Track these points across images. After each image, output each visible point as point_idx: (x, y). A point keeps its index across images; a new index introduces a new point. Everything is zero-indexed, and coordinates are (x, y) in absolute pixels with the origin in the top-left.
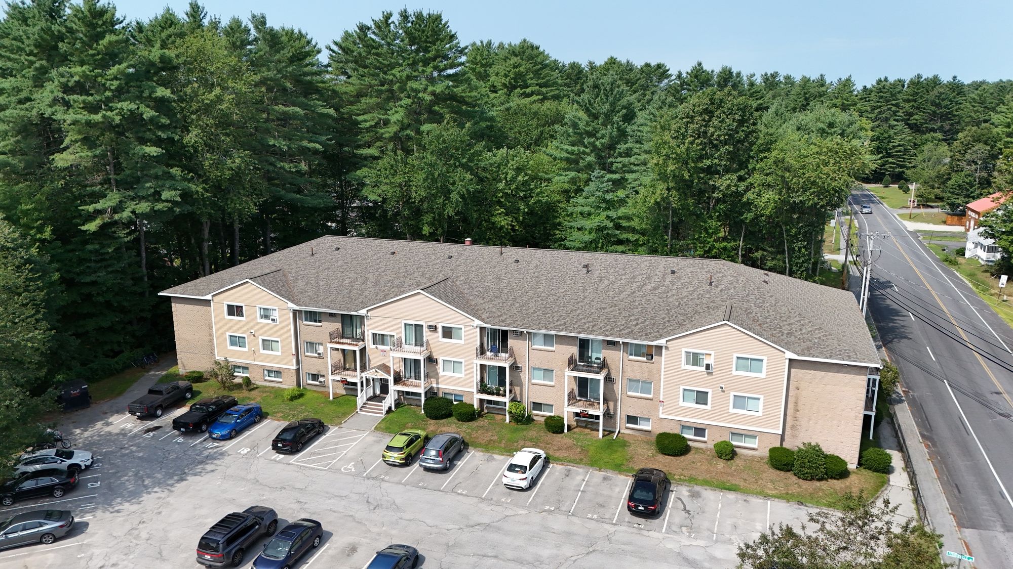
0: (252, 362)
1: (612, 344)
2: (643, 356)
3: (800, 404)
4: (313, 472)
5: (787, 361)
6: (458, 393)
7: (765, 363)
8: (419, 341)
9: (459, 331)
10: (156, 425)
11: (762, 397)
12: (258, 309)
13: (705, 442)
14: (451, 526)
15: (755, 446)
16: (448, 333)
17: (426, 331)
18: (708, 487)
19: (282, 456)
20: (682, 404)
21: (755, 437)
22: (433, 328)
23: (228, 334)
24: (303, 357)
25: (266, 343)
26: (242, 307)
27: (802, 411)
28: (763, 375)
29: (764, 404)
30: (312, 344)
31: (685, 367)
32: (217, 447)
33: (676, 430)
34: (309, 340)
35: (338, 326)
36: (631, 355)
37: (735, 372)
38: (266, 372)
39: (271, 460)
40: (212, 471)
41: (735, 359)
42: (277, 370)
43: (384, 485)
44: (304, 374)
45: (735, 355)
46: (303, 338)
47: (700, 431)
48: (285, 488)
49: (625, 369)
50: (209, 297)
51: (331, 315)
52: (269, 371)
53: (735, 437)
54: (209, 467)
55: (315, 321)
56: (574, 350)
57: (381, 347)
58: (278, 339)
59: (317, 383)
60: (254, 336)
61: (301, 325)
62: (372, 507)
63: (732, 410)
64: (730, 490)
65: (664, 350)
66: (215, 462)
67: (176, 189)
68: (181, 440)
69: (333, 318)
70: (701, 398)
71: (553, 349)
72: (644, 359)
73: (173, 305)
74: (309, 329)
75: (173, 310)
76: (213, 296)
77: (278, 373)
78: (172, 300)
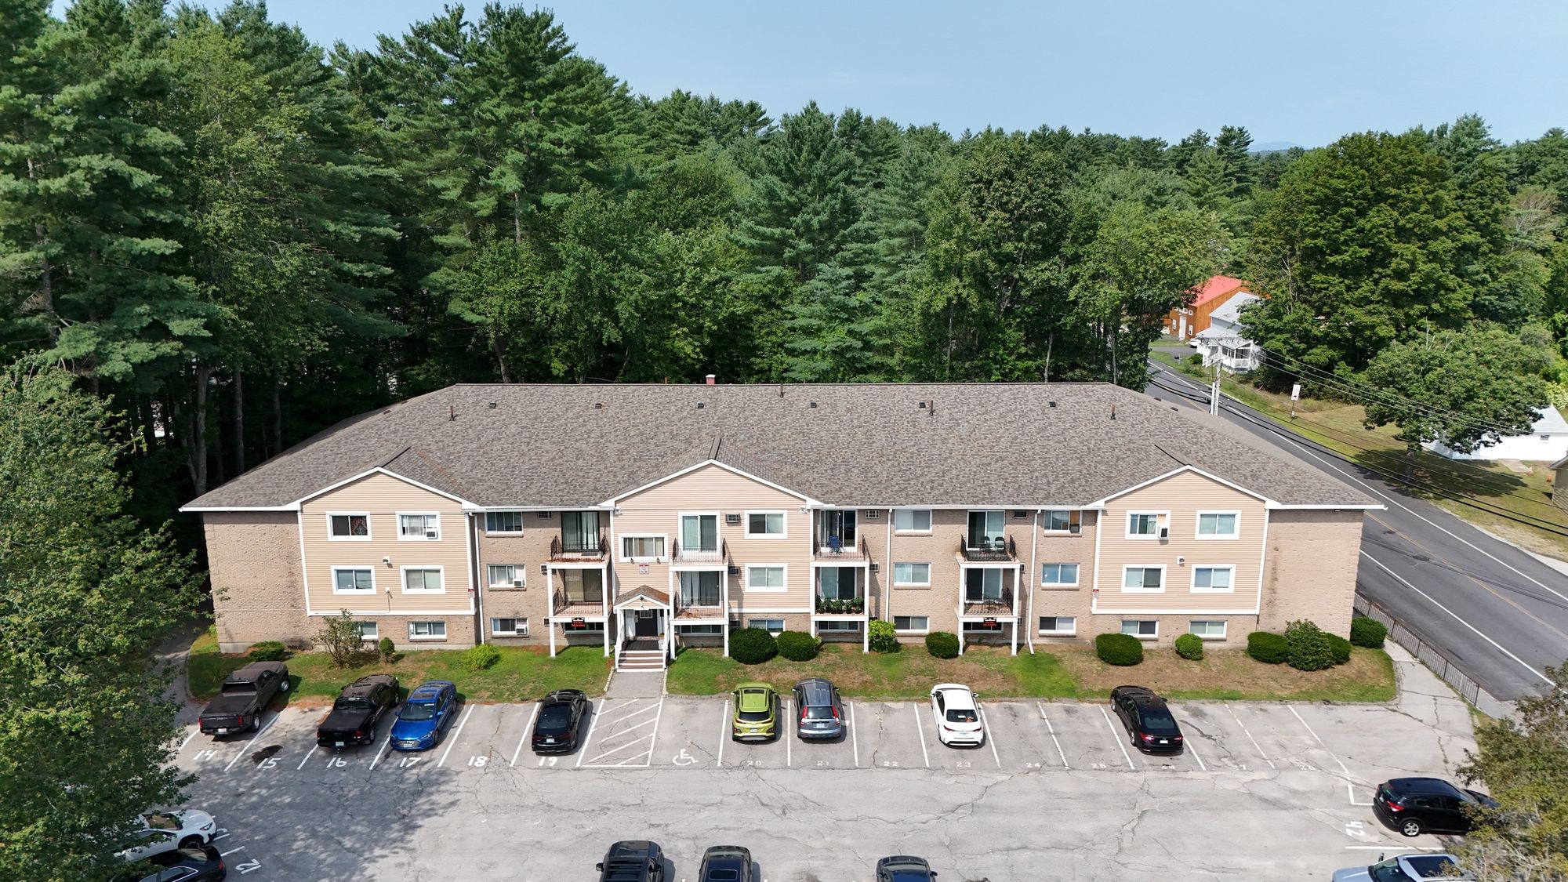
0: (386, 613)
1: (1020, 515)
2: (1065, 528)
3: (1279, 570)
4: (632, 774)
5: (1268, 513)
6: (775, 617)
7: (1238, 519)
8: (708, 542)
9: (779, 519)
10: (264, 745)
11: (1233, 567)
12: (398, 518)
13: (1156, 640)
14: (924, 817)
15: (1223, 636)
16: (758, 524)
17: (720, 524)
18: (1203, 701)
19: (553, 760)
20: (1125, 590)
21: (1222, 623)
22: (734, 520)
23: (333, 568)
24: (486, 592)
25: (414, 576)
26: (363, 518)
27: (1281, 579)
28: (1236, 536)
29: (1237, 576)
30: (501, 567)
31: (1129, 536)
32: (422, 764)
33: (1116, 629)
34: (496, 562)
35: (557, 532)
36: (1047, 528)
37: (1198, 536)
38: (412, 627)
39: (539, 768)
40: (453, 804)
41: (1198, 517)
42: (436, 620)
43: (765, 774)
44: (488, 620)
45: (1200, 512)
46: (485, 558)
47: (1147, 626)
48: (608, 809)
49: (1039, 550)
50: (294, 506)
51: (543, 515)
52: (417, 625)
53: (1196, 627)
54: (442, 799)
55: (509, 529)
56: (963, 530)
57: (638, 559)
58: (441, 567)
59: (514, 633)
60: (390, 566)
61: (483, 538)
62: (779, 812)
63: (1194, 590)
64: (1234, 699)
65: (1100, 517)
66: (442, 788)
67: (195, 316)
68: (340, 763)
69: (544, 520)
70: (1152, 577)
71: (929, 531)
72: (1068, 532)
73: (207, 527)
74: (499, 543)
75: (208, 536)
76: (302, 503)
77: (437, 625)
78: (205, 519)
